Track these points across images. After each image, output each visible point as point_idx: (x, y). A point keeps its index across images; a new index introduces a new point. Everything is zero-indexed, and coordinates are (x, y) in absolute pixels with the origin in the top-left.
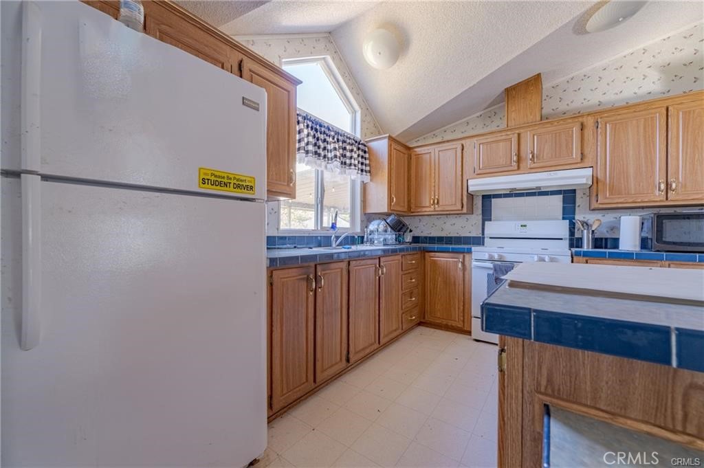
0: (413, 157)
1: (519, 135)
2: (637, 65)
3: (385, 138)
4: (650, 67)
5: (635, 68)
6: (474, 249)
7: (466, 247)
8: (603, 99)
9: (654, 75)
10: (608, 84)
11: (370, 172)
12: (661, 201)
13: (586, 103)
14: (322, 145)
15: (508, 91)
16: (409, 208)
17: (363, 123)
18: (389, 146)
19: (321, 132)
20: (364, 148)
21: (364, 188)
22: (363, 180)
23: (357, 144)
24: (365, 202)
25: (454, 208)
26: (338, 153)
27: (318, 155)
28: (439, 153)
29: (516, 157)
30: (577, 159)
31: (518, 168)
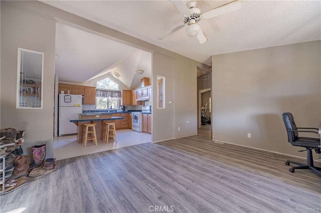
1: (142, 89)
7: (132, 112)
14: (105, 94)
15: (142, 80)
16: (131, 104)
17: (119, 87)
18: (123, 92)
19: (105, 92)
20: (119, 92)
21: (120, 100)
22: (120, 98)
23: (116, 92)
24: (120, 103)
25: (136, 104)
26: (109, 95)
27: (104, 96)
28: (134, 92)
29: (142, 94)
30: (147, 95)
31: (142, 96)
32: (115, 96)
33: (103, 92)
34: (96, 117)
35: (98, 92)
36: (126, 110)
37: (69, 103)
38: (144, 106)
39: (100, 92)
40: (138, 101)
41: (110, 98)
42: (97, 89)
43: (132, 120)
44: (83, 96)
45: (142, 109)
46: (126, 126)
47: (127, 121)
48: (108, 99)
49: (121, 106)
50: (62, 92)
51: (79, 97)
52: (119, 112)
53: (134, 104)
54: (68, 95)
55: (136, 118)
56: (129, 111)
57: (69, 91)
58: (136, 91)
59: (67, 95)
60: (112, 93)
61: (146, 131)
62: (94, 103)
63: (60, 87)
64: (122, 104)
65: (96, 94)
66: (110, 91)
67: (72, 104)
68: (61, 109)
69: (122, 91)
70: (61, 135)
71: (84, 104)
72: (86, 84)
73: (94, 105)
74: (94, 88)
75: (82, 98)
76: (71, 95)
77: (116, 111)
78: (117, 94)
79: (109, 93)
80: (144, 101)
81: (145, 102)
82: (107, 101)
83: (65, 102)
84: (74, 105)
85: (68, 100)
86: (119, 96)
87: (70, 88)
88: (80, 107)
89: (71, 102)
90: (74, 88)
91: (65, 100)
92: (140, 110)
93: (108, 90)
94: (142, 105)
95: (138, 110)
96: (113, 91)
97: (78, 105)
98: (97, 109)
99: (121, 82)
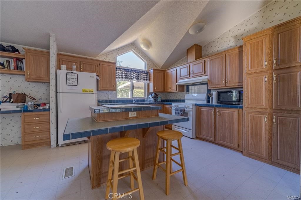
0: (165, 74)
1: (190, 65)
2: (227, 36)
3: (152, 70)
4: (231, 37)
5: (227, 37)
6: (173, 103)
7: (170, 103)
8: (218, 49)
9: (232, 40)
10: (220, 44)
11: (149, 80)
12: (224, 87)
13: (214, 51)
14: (129, 75)
15: (187, 50)
17: (148, 65)
18: (154, 72)
19: (129, 72)
20: (147, 73)
21: (148, 85)
22: (148, 82)
23: (144, 72)
24: (148, 89)
25: (175, 90)
26: (135, 77)
27: (128, 78)
28: (171, 72)
29: (189, 73)
30: (203, 73)
31: (190, 76)
32: (142, 79)
33: (126, 72)
34: (130, 116)
35: (119, 72)
36: (159, 100)
37: (74, 87)
38: (188, 93)
39: (121, 72)
40: (180, 86)
41: (134, 81)
42: (117, 67)
44: (98, 76)
45: (186, 98)
48: (132, 84)
49: (151, 94)
50: (64, 67)
51: (91, 77)
52: (149, 102)
54: (73, 73)
56: (163, 101)
57: (74, 67)
58: (175, 69)
59: (70, 71)
60: (138, 74)
61: (213, 139)
62: (113, 88)
63: (61, 60)
64: (151, 90)
65: (116, 74)
67: (79, 89)
68: (60, 96)
69: (152, 71)
70: (62, 145)
71: (99, 89)
72: (102, 58)
73: (114, 92)
74: (113, 65)
75: (96, 79)
76: (77, 72)
77: (144, 101)
78: (144, 76)
79: (134, 75)
80: (188, 86)
82: (130, 86)
83: (68, 84)
84: (83, 91)
85: (72, 81)
86: (147, 79)
87: (76, 62)
88: (93, 93)
89: (78, 84)
90: (84, 63)
91: (68, 80)
92: (178, 100)
93: (133, 70)
94: (184, 91)
95: (174, 99)
96: (139, 71)
97: (90, 91)
98: (117, 97)
99: (149, 58)
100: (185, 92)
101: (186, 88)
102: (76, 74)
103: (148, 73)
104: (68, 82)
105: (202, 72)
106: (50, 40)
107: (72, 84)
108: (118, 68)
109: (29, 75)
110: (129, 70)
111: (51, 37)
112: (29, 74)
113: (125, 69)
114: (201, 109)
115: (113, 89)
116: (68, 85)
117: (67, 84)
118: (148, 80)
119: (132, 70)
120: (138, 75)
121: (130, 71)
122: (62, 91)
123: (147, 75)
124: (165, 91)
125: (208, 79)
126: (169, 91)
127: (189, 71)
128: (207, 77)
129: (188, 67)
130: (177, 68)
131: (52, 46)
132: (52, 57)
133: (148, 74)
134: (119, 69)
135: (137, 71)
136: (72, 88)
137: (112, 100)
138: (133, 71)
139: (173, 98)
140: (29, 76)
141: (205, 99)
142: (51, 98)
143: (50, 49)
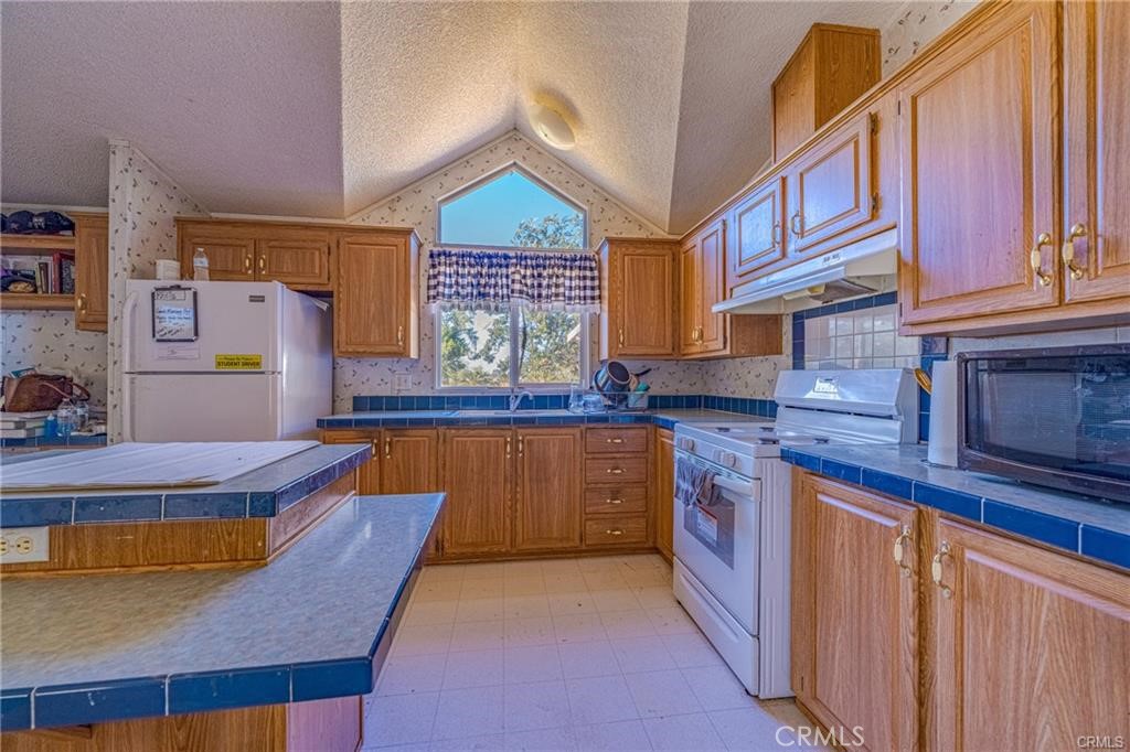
0: (682, 257)
1: (784, 180)
3: (605, 244)
11: (599, 297)
15: (774, 88)
16: (676, 346)
18: (614, 256)
19: (491, 266)
20: (586, 264)
21: (595, 321)
23: (569, 262)
24: (596, 343)
25: (716, 346)
26: (517, 287)
28: (703, 244)
29: (778, 230)
30: (865, 212)
31: (784, 255)
32: (557, 295)
33: (475, 270)
36: (637, 400)
37: (182, 349)
38: (798, 363)
40: (740, 322)
41: (523, 306)
43: (679, 504)
45: (780, 394)
46: (634, 529)
47: (640, 491)
49: (599, 366)
50: (168, 267)
51: (254, 299)
52: (580, 413)
53: (696, 349)
55: (714, 499)
56: (657, 402)
58: (716, 226)
62: (386, 347)
63: (187, 244)
64: (605, 355)
65: (433, 283)
66: (521, 258)
71: (336, 352)
74: (400, 240)
76: (195, 285)
78: (570, 279)
79: (515, 276)
80: (799, 319)
81: (811, 325)
83: (158, 336)
84: (219, 364)
85: (173, 321)
86: (589, 293)
87: (243, 243)
88: (263, 373)
89: (196, 334)
90: (272, 244)
91: (157, 321)
92: (753, 402)
93: (512, 254)
94: (779, 352)
95: (735, 396)
96: (545, 258)
97: (247, 364)
98: (437, 387)
99: (602, 188)
100: (783, 357)
101: (787, 327)
102: (189, 294)
103: (594, 265)
104: (157, 329)
105: (857, 206)
106: (111, 166)
107: (174, 337)
108: (439, 255)
109: (82, 309)
110: (490, 257)
111: (114, 153)
112: (83, 303)
113: (470, 255)
114: (820, 497)
115: (395, 349)
116: (158, 341)
117: (154, 336)
118: (593, 298)
119: (506, 257)
120: (540, 275)
121: (494, 261)
122: (132, 366)
123: (588, 273)
124: (683, 352)
125: (899, 252)
126: (694, 349)
127: (778, 218)
128: (889, 241)
129: (773, 194)
130: (724, 217)
131: (117, 188)
132: (117, 231)
133: (591, 269)
134: (442, 258)
135: (532, 259)
136: (173, 352)
137: (413, 397)
138: (514, 261)
139: (730, 390)
140: (84, 312)
141: (894, 412)
142: (112, 392)
143: (111, 203)
